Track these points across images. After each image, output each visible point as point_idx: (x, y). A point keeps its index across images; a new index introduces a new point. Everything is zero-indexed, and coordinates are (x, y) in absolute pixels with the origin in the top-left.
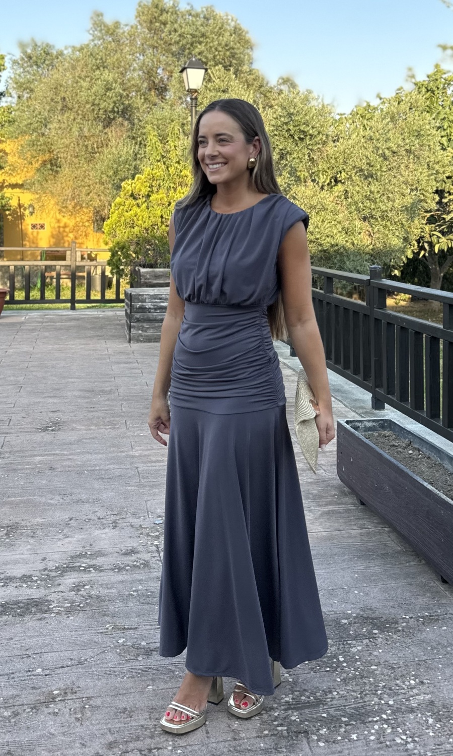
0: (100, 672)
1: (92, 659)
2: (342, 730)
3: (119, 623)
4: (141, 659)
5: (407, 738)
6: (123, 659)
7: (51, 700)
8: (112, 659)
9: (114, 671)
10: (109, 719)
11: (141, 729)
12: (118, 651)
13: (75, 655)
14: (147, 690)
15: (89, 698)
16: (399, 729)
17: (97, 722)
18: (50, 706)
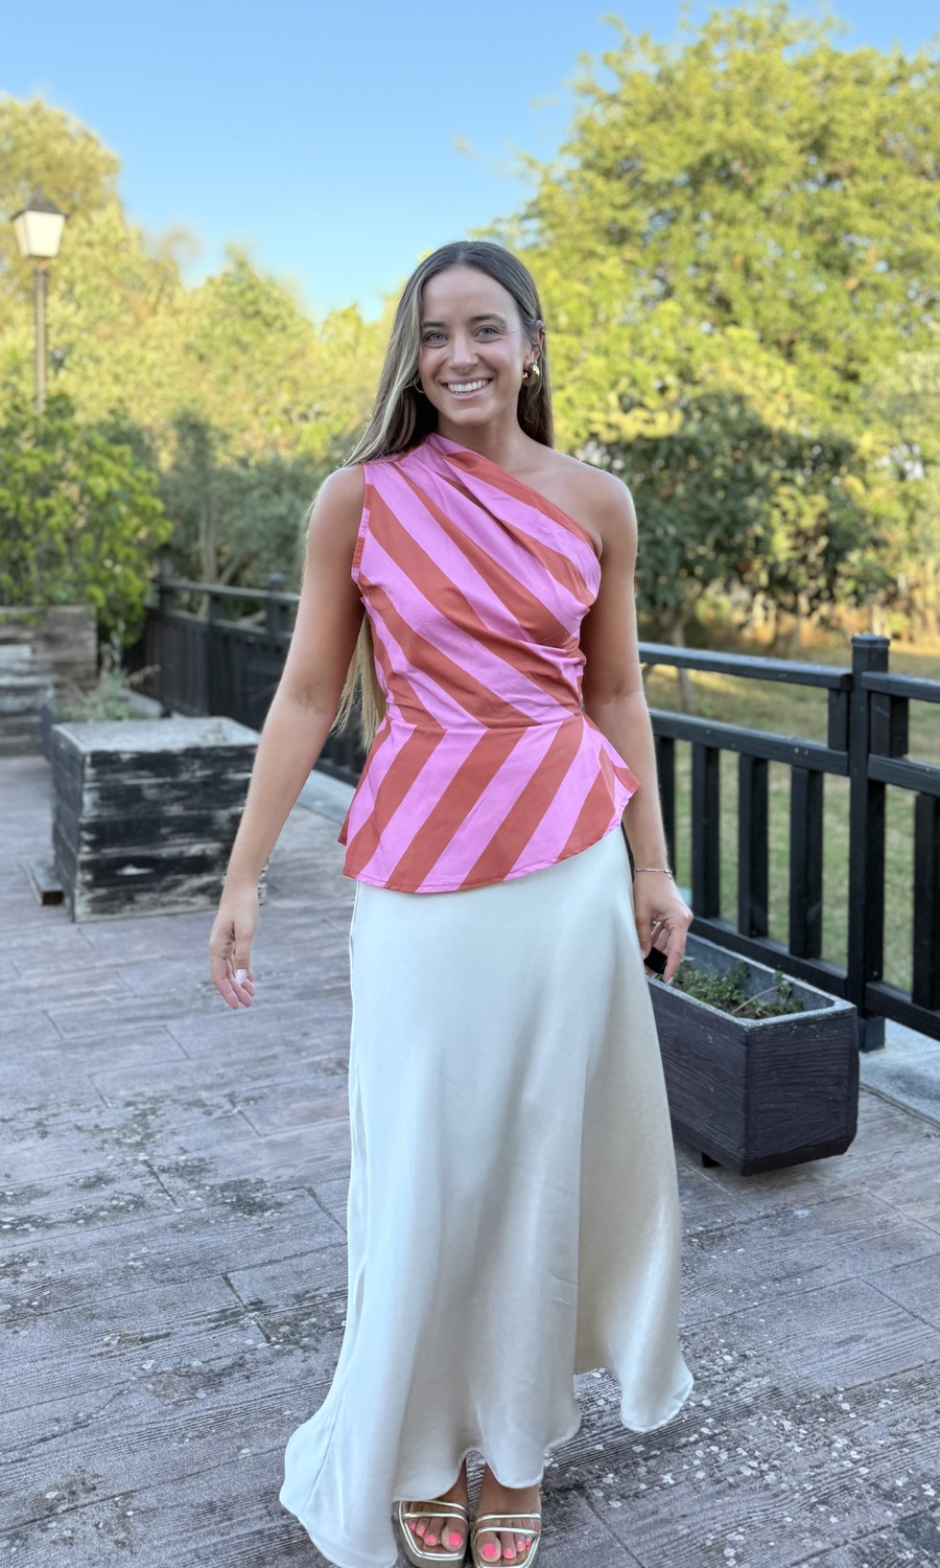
0: (131, 1438)
1: (102, 1413)
2: (642, 1470)
3: (129, 1328)
4: (204, 1396)
5: (759, 1463)
6: (167, 1401)
7: (47, 1513)
8: (143, 1405)
9: (158, 1429)
10: (187, 1531)
11: (260, 1539)
12: (150, 1386)
13: (60, 1408)
14: (240, 1457)
15: (127, 1495)
16: (740, 1450)
17: (164, 1541)
18: (50, 1526)
